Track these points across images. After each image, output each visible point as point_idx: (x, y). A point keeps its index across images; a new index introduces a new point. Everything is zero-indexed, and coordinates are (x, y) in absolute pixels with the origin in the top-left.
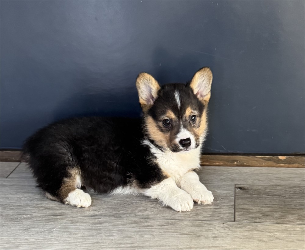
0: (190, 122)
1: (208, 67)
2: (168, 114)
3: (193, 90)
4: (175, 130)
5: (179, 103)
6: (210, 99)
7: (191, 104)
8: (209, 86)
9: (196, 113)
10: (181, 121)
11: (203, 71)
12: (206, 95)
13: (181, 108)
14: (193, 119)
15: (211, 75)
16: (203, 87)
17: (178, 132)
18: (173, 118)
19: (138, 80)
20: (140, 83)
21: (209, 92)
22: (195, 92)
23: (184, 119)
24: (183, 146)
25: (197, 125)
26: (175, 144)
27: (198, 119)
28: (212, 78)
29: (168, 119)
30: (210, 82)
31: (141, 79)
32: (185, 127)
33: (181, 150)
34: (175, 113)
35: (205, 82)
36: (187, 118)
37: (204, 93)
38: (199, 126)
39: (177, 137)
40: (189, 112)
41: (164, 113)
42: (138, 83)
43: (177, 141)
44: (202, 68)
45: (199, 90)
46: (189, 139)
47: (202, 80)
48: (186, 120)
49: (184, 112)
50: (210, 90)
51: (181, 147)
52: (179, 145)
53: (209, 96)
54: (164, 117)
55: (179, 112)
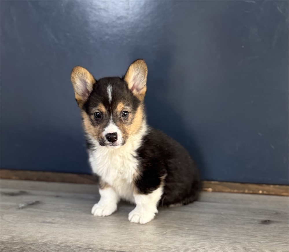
0: (120, 118)
1: (142, 59)
2: (99, 107)
3: (128, 84)
4: (104, 123)
5: (110, 97)
6: (146, 92)
7: (123, 99)
8: (144, 79)
9: (129, 109)
10: (111, 115)
11: (137, 64)
12: (142, 88)
13: (112, 102)
14: (125, 114)
15: (146, 67)
16: (139, 81)
17: (106, 126)
18: (104, 112)
19: (73, 75)
20: (75, 78)
21: (144, 85)
22: (130, 86)
23: (114, 114)
24: (109, 141)
25: (129, 122)
26: (102, 137)
27: (130, 116)
28: (147, 71)
29: (99, 112)
30: (145, 75)
31: (75, 73)
32: (114, 122)
33: (107, 144)
34: (106, 108)
35: (140, 75)
36: (118, 114)
37: (140, 86)
38: (131, 123)
39: (104, 130)
41: (96, 105)
42: (73, 78)
43: (104, 134)
44: (136, 60)
45: (134, 84)
46: (115, 134)
47: (136, 73)
48: (117, 115)
49: (116, 107)
50: (145, 83)
51: (107, 142)
52: (105, 139)
53: (145, 89)
54: (95, 110)
55: (111, 106)
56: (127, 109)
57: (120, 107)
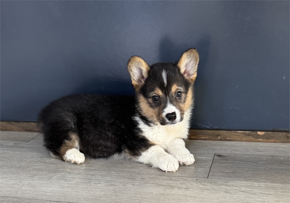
0: (176, 98)
1: (195, 49)
2: (156, 92)
3: (180, 69)
4: (163, 105)
5: (165, 81)
6: (196, 78)
7: (176, 81)
8: (195, 66)
9: (182, 89)
10: (168, 97)
11: (190, 52)
12: (193, 74)
13: (167, 86)
14: (179, 94)
15: (198, 56)
16: (191, 67)
17: (165, 107)
18: (161, 96)
19: (130, 64)
21: (195, 72)
22: (182, 71)
23: (170, 95)
24: (169, 120)
25: (183, 101)
26: (162, 118)
27: (183, 95)
28: (198, 59)
29: (156, 95)
30: (196, 63)
31: (132, 63)
32: (171, 102)
33: (168, 123)
34: (162, 91)
35: (192, 62)
36: (173, 95)
37: (191, 72)
38: (185, 102)
39: (164, 111)
40: (175, 89)
41: (153, 90)
42: (130, 67)
43: (164, 114)
44: (189, 49)
45: (186, 70)
46: (174, 113)
47: (189, 60)
48: (172, 96)
49: (171, 90)
50: (196, 70)
51: (167, 121)
52: (166, 119)
53: (195, 75)
54: (152, 94)
55: (166, 90)
56: (180, 89)
57: (174, 88)
